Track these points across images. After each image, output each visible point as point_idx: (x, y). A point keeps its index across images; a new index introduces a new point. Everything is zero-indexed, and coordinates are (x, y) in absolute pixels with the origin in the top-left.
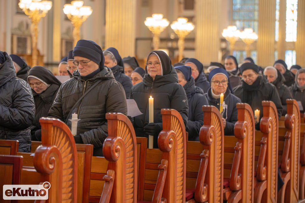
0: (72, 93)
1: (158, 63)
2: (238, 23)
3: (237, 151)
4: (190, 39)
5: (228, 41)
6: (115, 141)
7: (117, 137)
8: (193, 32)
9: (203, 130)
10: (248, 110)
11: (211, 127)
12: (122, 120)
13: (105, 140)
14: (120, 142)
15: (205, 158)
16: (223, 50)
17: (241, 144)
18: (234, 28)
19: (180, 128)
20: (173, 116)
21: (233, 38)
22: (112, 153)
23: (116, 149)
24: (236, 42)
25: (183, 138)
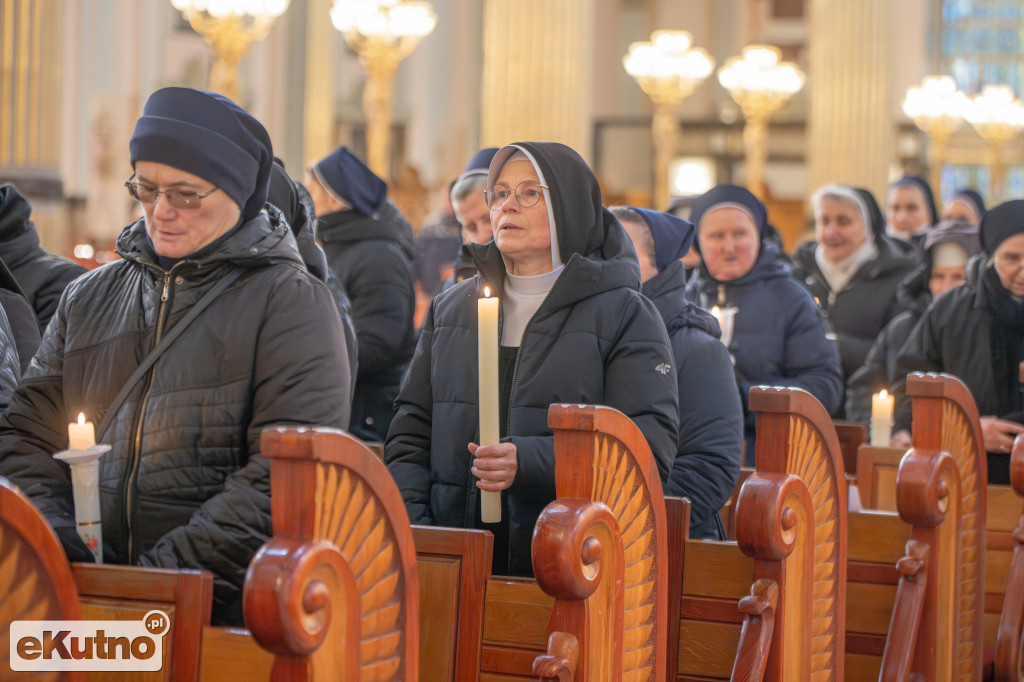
0: (109, 335)
1: (532, 193)
2: (961, 68)
3: (910, 578)
4: (790, 123)
5: (923, 132)
6: (304, 559)
7: (315, 540)
8: (801, 99)
9: (753, 495)
10: (954, 403)
11: (787, 480)
12: (339, 460)
13: (258, 556)
14: (329, 566)
15: (759, 617)
16: (905, 161)
17: (926, 548)
18: (946, 83)
19: (641, 490)
20: (602, 435)
21: (944, 120)
22: (284, 616)
23: (308, 597)
24: (954, 135)
25: (654, 535)
